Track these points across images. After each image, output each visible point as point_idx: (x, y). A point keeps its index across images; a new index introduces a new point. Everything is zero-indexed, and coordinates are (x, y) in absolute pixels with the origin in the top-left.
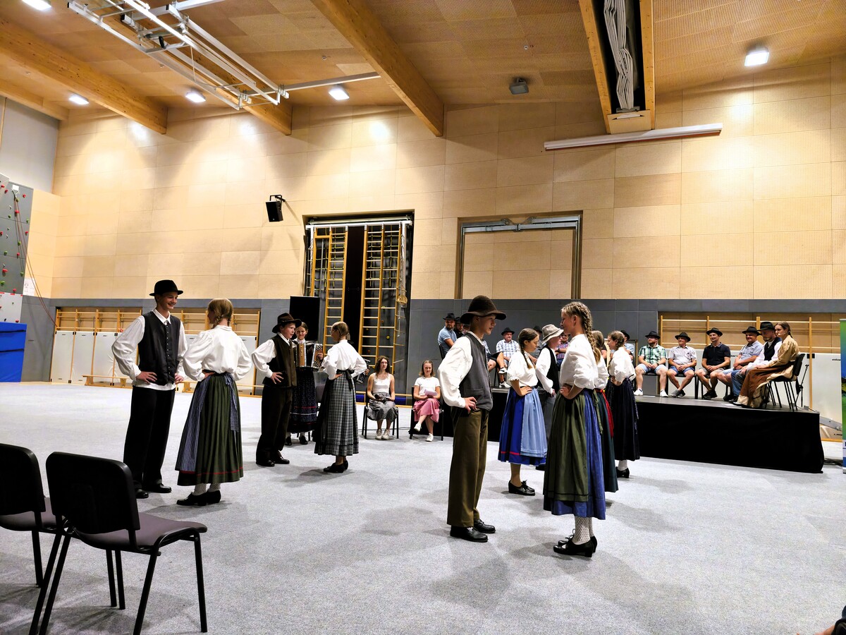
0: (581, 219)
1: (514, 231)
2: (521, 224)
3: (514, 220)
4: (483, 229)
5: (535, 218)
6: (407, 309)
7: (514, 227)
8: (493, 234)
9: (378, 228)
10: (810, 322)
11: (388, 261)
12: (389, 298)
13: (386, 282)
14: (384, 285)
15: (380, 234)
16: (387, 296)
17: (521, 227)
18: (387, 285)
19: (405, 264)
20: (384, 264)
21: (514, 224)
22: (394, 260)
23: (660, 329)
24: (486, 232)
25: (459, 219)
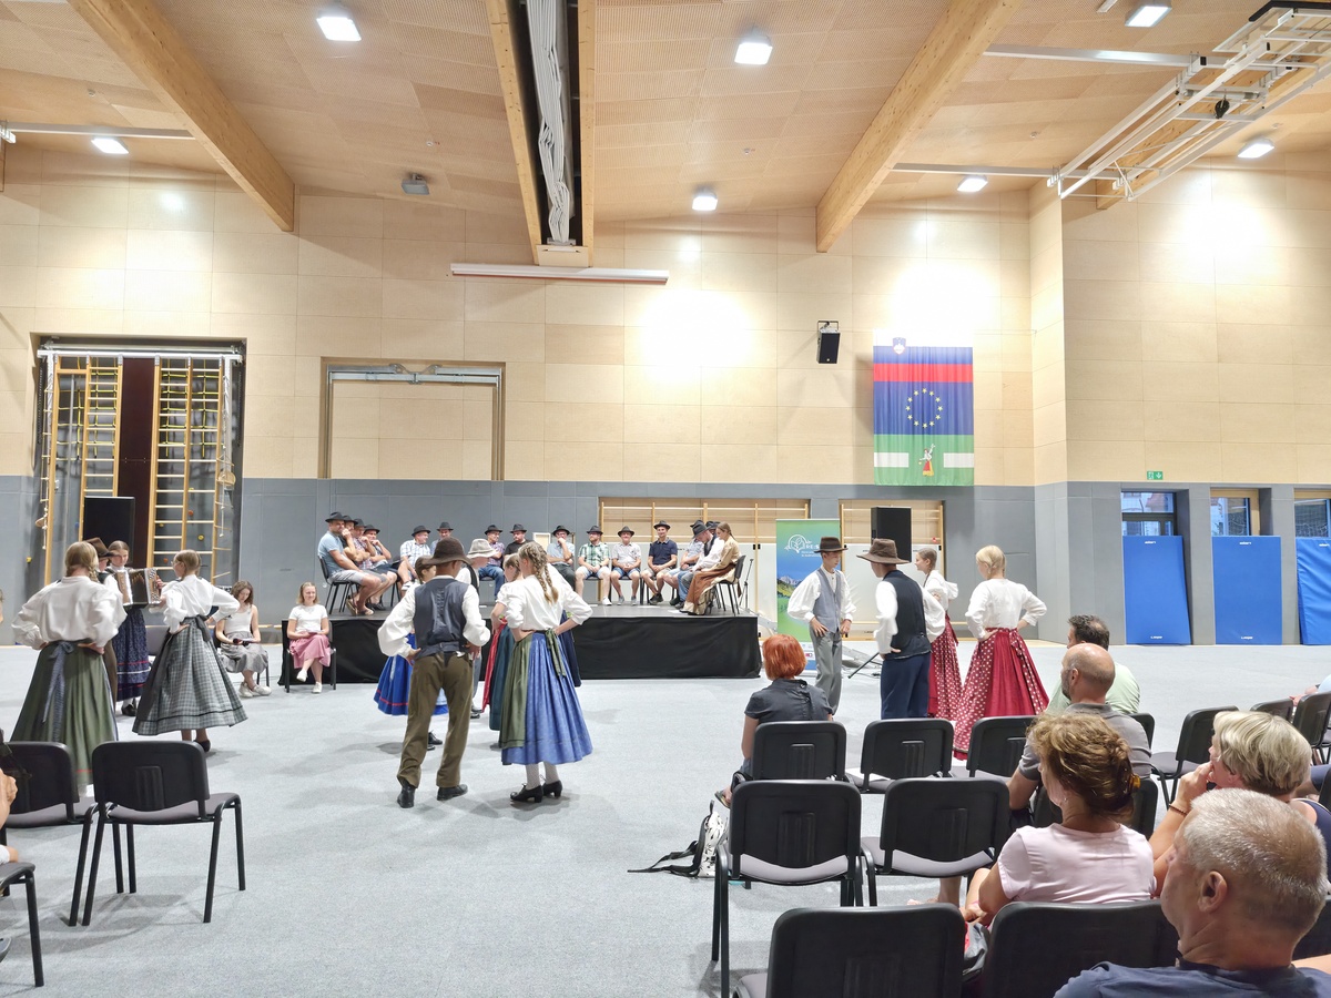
0: (503, 374)
1: (410, 382)
2: (420, 373)
3: (409, 367)
4: (363, 376)
5: (439, 366)
6: (235, 493)
7: (410, 378)
8: (376, 385)
9: (181, 363)
10: (757, 509)
11: (198, 416)
12: (203, 476)
13: (196, 449)
14: (192, 453)
15: (184, 373)
16: (197, 472)
17: (419, 377)
18: (198, 455)
19: (230, 422)
20: (192, 421)
21: (409, 373)
22: (210, 416)
23: (600, 519)
24: (368, 381)
25: (323, 359)
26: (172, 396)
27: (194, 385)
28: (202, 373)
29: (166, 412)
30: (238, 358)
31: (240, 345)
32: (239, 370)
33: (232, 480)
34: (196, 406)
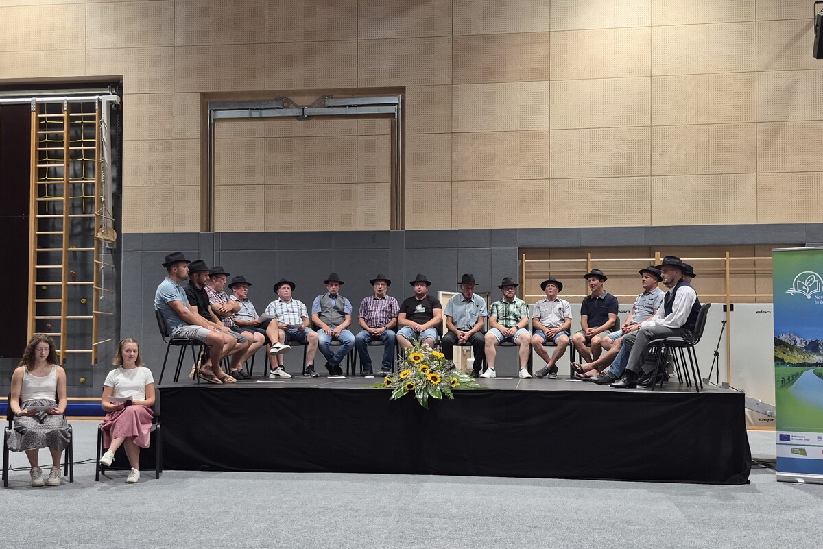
0: (403, 102)
1: (297, 118)
2: (309, 107)
3: (298, 100)
4: (246, 114)
5: (330, 97)
6: (116, 251)
7: (297, 112)
8: (261, 123)
9: (57, 108)
10: (728, 258)
11: (78, 167)
12: (82, 232)
13: (77, 203)
14: (73, 209)
15: (62, 119)
16: (78, 229)
17: (308, 111)
18: (79, 210)
19: (110, 173)
20: (71, 172)
21: (297, 107)
22: (90, 166)
23: (521, 275)
24: (251, 119)
25: (204, 95)
26: (50, 145)
27: (72, 132)
28: (79, 118)
29: (45, 163)
30: (115, 98)
31: (115, 84)
32: (116, 113)
33: (112, 236)
34: (75, 155)
